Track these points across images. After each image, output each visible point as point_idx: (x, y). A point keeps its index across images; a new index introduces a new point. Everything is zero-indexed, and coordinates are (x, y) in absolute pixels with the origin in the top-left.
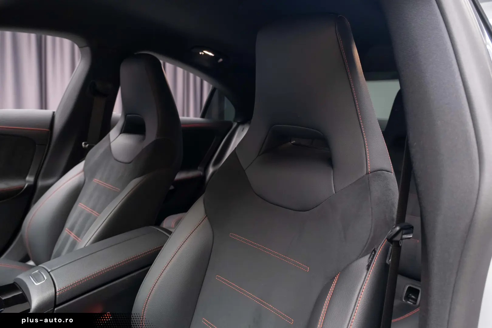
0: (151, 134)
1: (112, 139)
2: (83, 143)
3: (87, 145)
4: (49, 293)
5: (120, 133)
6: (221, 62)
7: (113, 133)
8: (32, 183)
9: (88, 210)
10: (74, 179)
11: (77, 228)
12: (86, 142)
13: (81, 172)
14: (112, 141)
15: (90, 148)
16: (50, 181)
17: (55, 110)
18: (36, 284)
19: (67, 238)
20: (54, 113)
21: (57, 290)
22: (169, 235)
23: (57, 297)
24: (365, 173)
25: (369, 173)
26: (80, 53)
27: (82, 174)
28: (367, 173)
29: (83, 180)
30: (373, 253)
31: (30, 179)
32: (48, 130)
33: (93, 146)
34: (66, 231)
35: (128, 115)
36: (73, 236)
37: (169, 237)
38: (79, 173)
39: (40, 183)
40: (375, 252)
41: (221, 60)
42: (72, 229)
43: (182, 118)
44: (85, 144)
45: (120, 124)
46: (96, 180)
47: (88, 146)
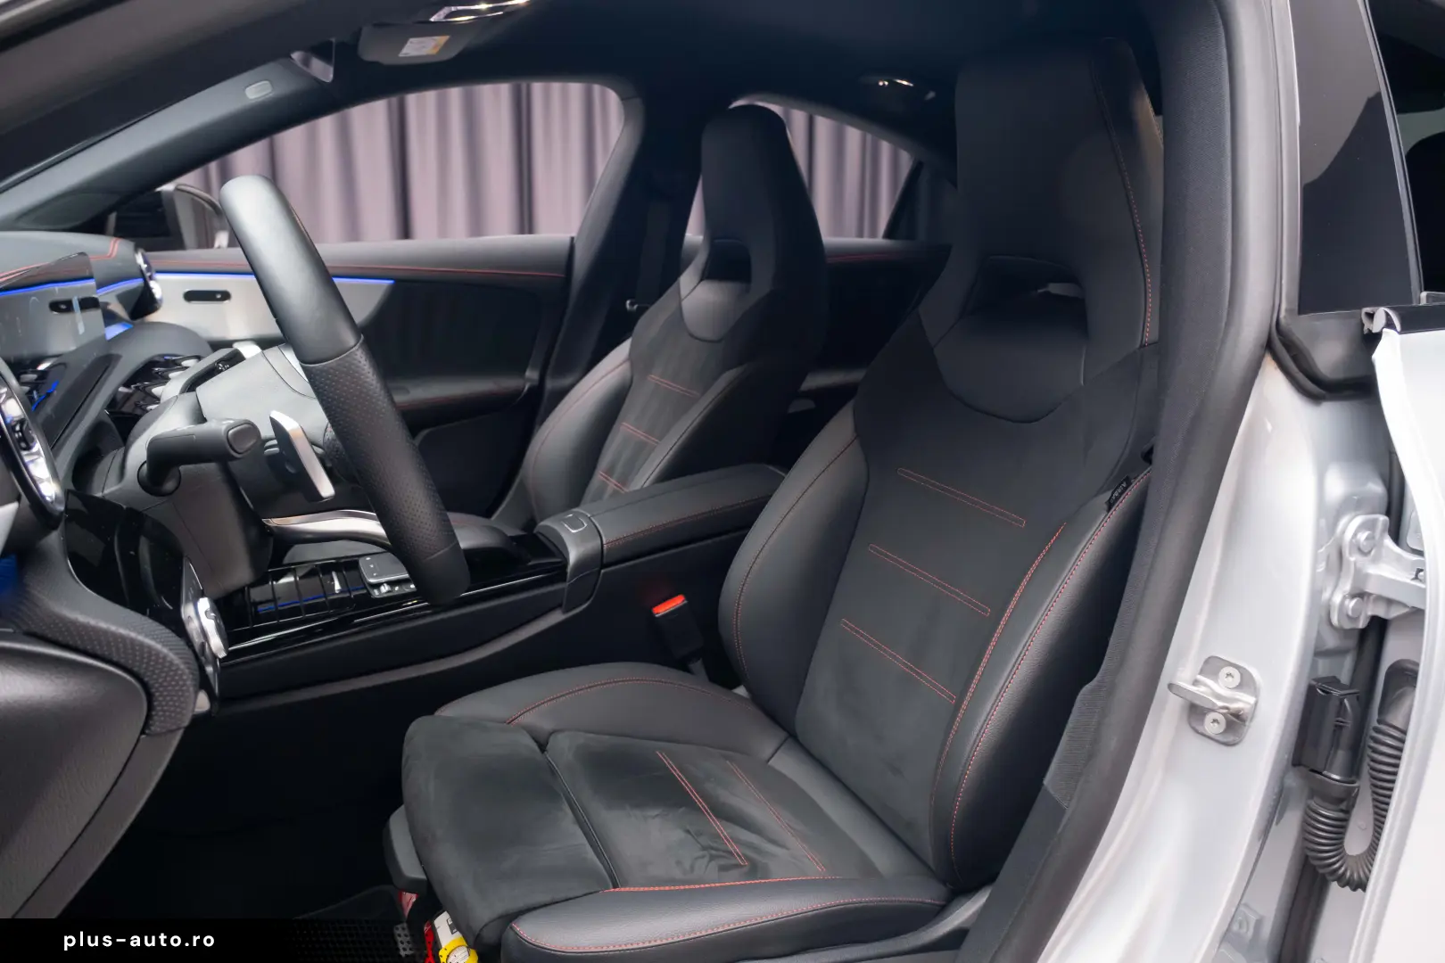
0: (763, 281)
1: (684, 292)
2: (628, 302)
3: (635, 307)
4: (592, 545)
5: (701, 280)
6: (932, 100)
7: (687, 280)
8: (536, 383)
9: (640, 435)
10: (609, 376)
11: (619, 469)
12: (634, 300)
13: (624, 362)
14: (686, 297)
15: (641, 311)
16: (567, 381)
17: (574, 234)
18: (573, 531)
19: (604, 487)
20: (572, 239)
21: (604, 542)
22: (783, 474)
23: (605, 551)
24: (1138, 346)
25: (1145, 346)
26: (622, 111)
27: (626, 366)
28: (1142, 346)
29: (628, 374)
30: (1124, 485)
31: (532, 375)
32: (563, 276)
33: (647, 308)
34: (599, 475)
35: (717, 241)
36: (612, 484)
37: (784, 478)
38: (621, 364)
39: (550, 384)
40: (1129, 484)
41: (931, 95)
42: (610, 472)
43: (829, 238)
44: (632, 304)
45: (700, 260)
46: (654, 378)
47: (638, 308)
